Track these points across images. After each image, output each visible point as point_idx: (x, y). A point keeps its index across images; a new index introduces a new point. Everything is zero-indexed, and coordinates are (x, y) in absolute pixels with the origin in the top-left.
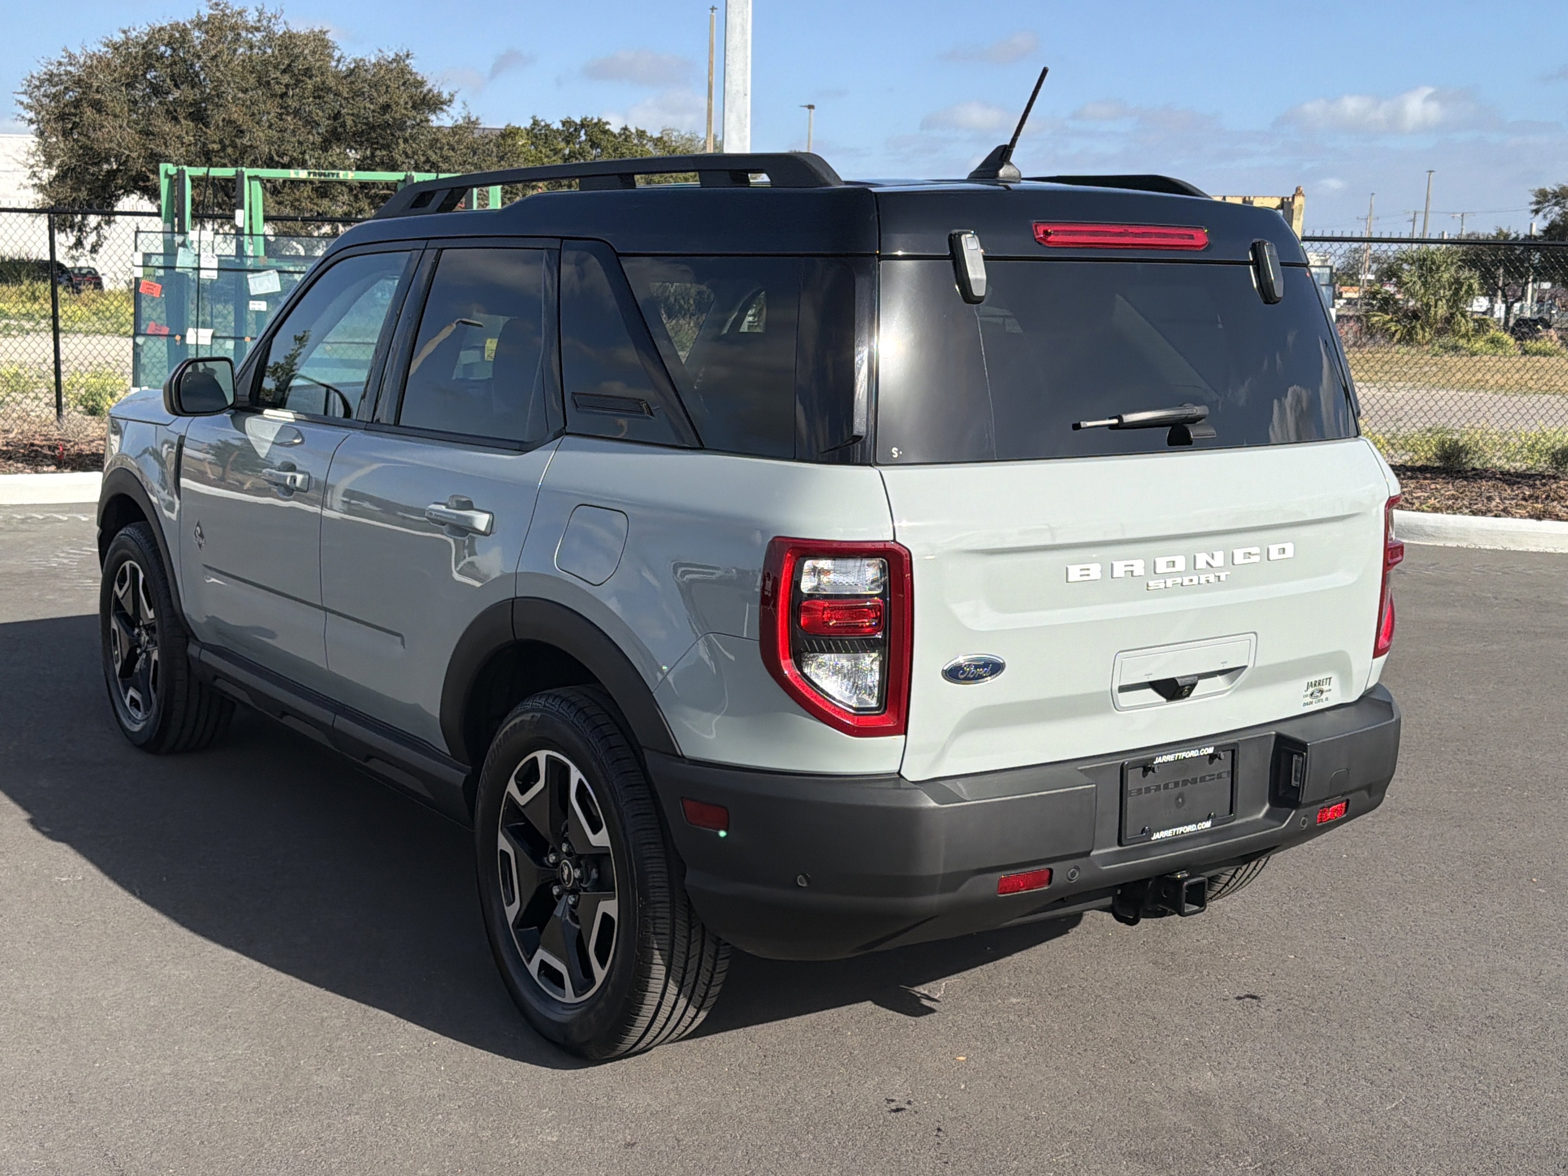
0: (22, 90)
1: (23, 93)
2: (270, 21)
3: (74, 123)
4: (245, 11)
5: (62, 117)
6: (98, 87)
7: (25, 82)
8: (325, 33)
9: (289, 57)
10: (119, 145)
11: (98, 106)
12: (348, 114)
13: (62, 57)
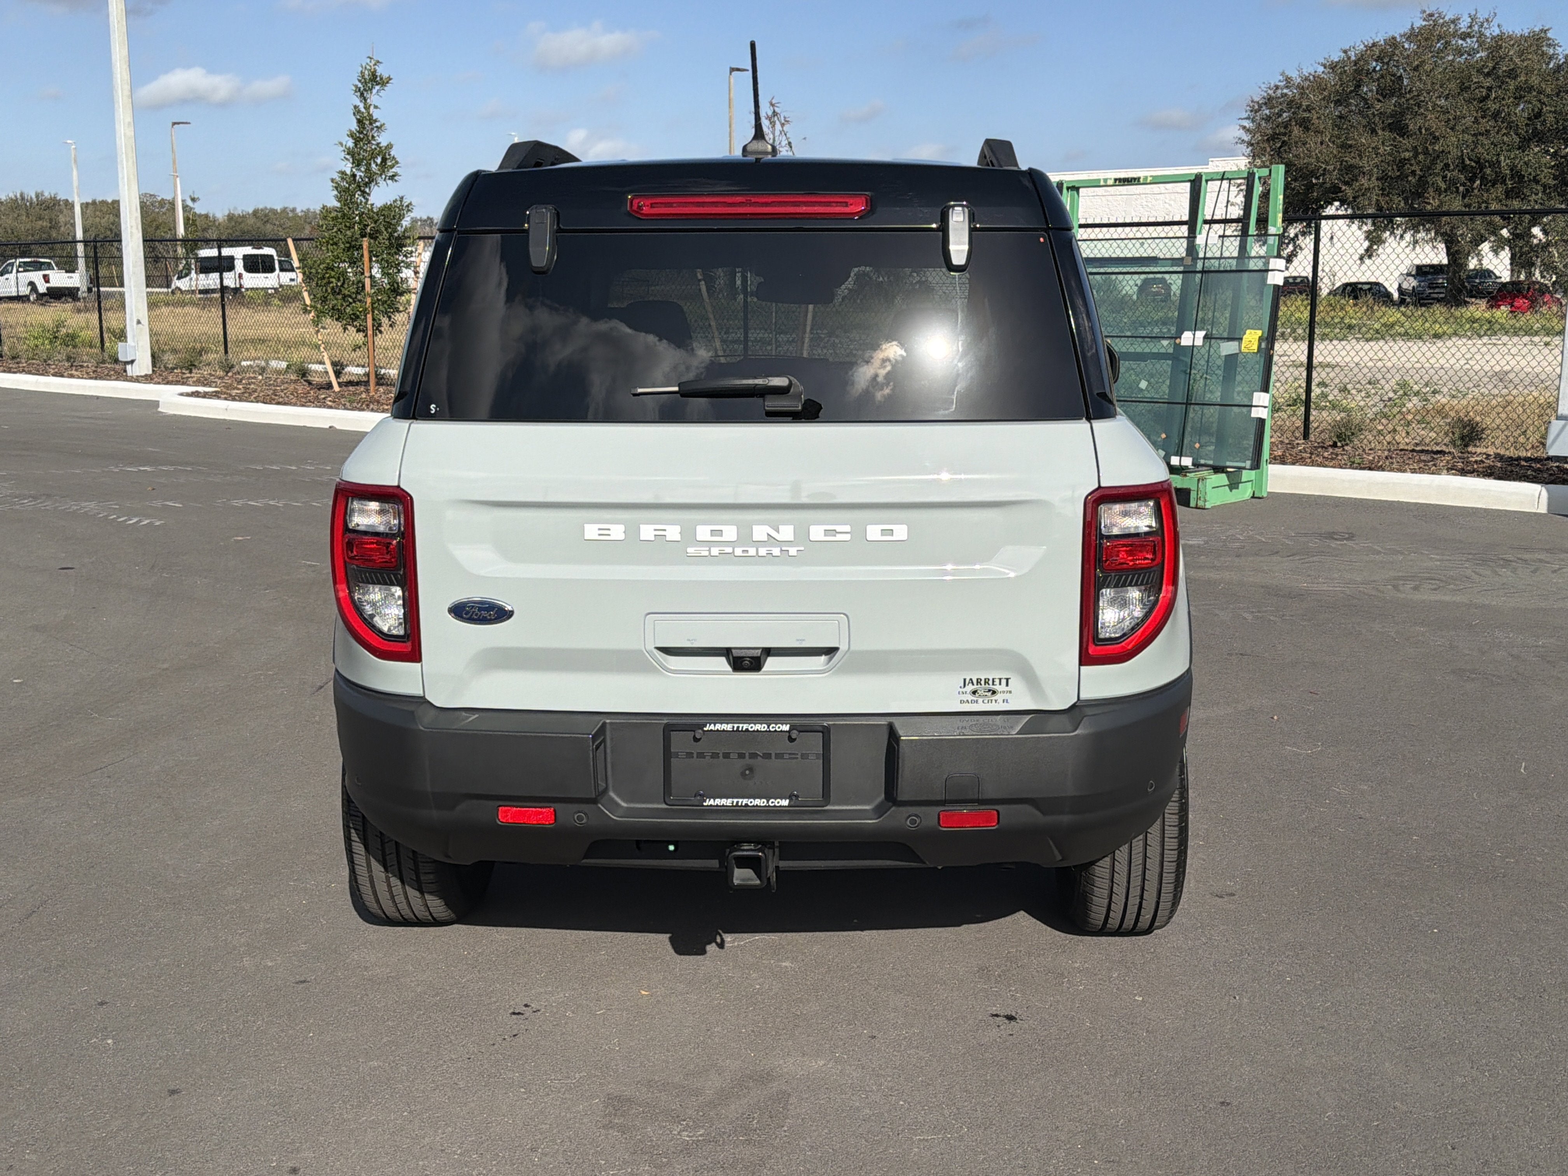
0: (1246, 115)
1: (1246, 118)
2: (1482, 26)
3: (1284, 142)
4: (1459, 19)
5: (1273, 138)
6: (1308, 106)
7: (1248, 108)
8: (1546, 32)
9: (1493, 60)
10: (1318, 158)
11: (1305, 125)
12: (1551, 112)
13: (1280, 81)
